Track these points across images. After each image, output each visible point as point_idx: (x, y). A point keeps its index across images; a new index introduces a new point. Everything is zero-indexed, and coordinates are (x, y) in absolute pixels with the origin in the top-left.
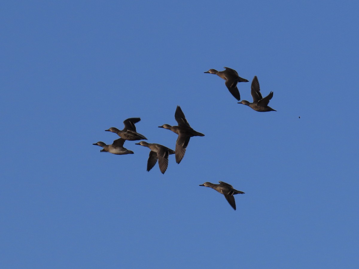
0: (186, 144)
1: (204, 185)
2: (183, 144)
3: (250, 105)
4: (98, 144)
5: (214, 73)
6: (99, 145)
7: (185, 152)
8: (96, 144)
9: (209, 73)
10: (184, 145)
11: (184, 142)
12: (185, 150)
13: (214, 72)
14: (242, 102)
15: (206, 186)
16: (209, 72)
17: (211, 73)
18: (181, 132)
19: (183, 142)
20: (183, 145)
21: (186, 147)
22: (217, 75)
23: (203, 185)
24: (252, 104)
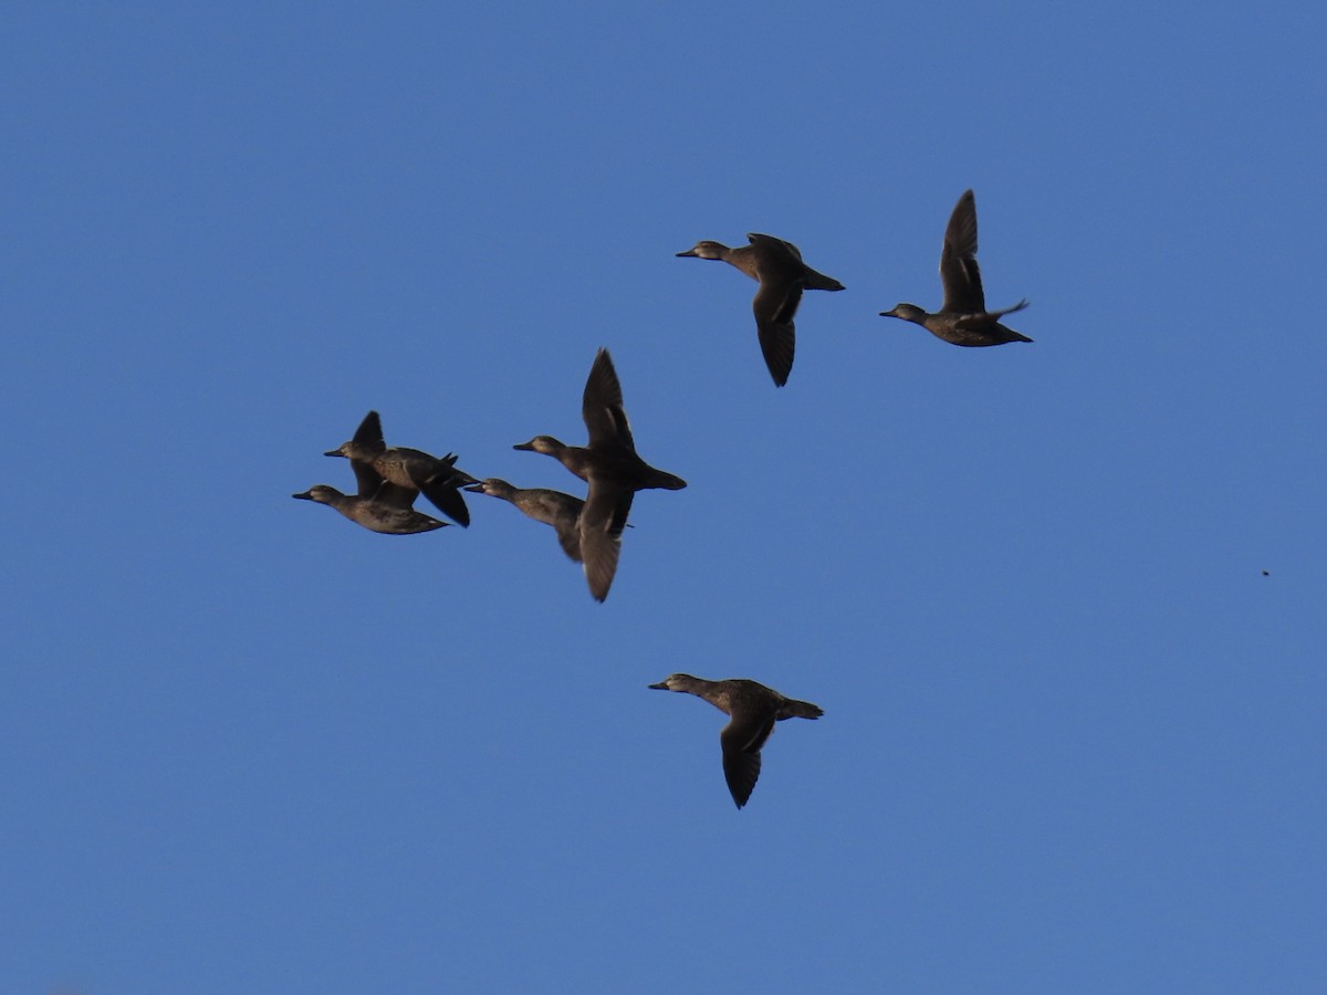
0: (619, 522)
1: (669, 683)
2: (609, 521)
3: (927, 323)
4: (313, 494)
5: (714, 256)
6: (316, 498)
7: (617, 552)
8: (307, 496)
9: (696, 256)
10: (613, 525)
11: (612, 513)
12: (618, 544)
13: (716, 250)
14: (898, 311)
15: (675, 687)
16: (697, 251)
17: (702, 255)
18: (596, 476)
19: (606, 516)
20: (607, 528)
21: (619, 532)
22: (728, 262)
23: (664, 687)
24: (934, 317)
